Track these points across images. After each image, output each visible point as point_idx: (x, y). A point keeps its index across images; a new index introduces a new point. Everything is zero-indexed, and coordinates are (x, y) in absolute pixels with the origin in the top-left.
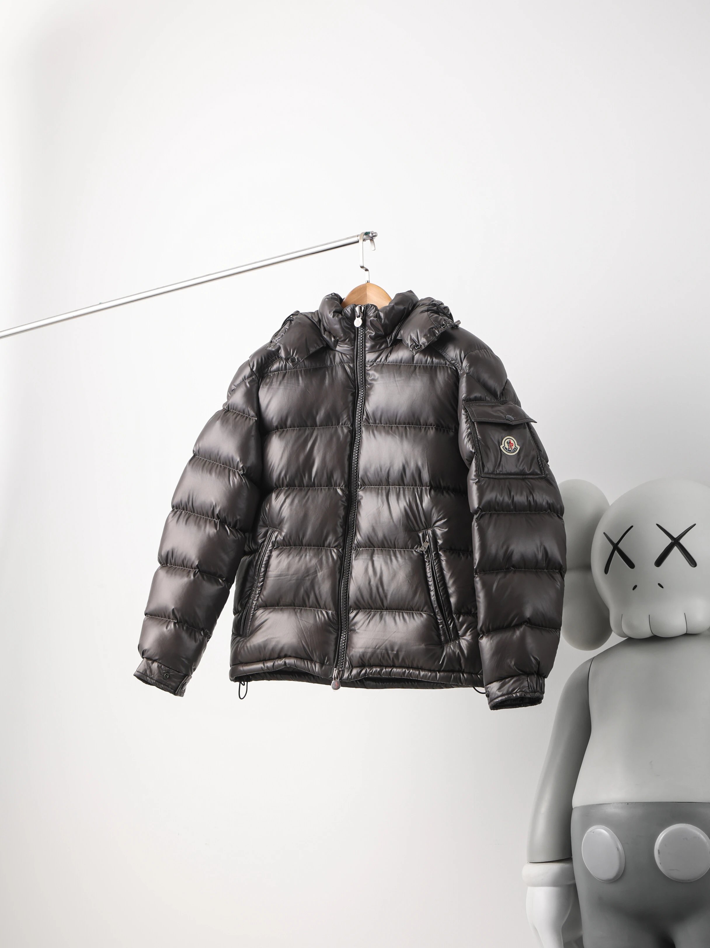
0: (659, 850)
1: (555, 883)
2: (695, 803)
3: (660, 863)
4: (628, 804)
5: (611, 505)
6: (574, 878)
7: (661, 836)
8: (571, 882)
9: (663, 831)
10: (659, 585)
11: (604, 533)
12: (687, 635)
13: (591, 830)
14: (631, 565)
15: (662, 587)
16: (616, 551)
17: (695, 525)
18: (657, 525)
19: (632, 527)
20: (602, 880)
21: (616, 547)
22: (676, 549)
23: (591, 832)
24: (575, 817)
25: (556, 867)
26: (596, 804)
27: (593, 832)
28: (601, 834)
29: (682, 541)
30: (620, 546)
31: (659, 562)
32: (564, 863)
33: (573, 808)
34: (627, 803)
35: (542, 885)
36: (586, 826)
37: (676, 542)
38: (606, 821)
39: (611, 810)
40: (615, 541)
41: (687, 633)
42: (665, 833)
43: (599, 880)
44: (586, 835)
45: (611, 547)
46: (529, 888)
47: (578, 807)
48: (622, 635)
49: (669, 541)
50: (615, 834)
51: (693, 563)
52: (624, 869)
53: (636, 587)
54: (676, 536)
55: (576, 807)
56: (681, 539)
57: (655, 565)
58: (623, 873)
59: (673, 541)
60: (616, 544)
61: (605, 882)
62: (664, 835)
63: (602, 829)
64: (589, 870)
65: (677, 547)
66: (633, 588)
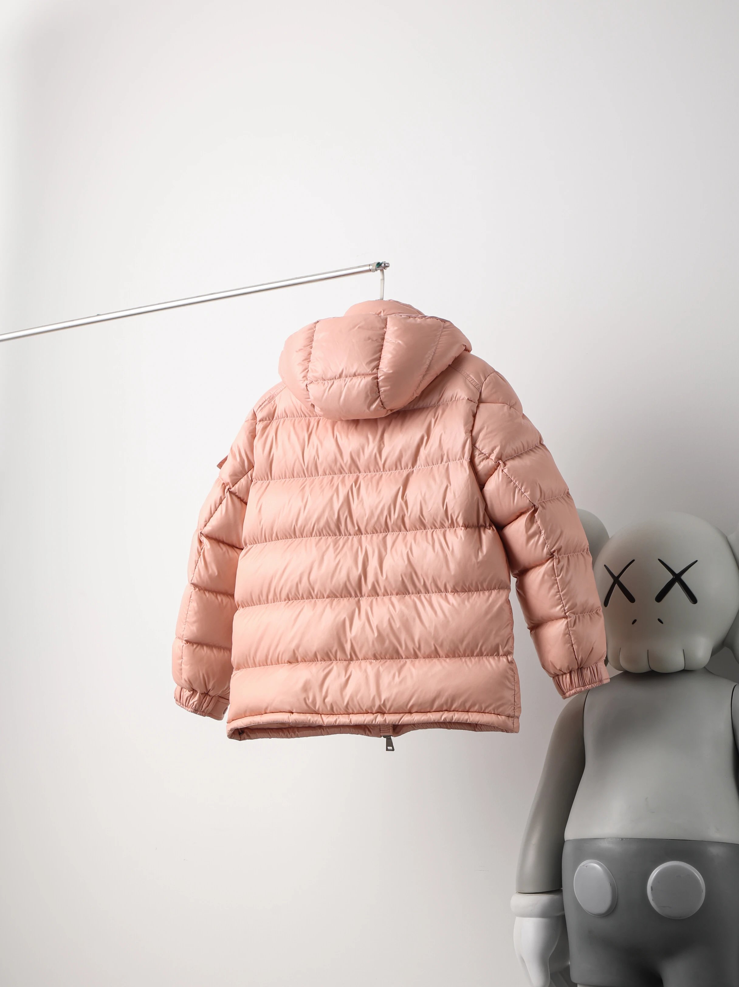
0: (652, 888)
1: (544, 914)
2: (689, 840)
3: (653, 900)
4: (622, 840)
5: (612, 537)
6: (563, 909)
7: (654, 873)
8: (560, 914)
9: (657, 867)
10: (659, 620)
11: (605, 566)
12: (686, 671)
13: (584, 864)
14: (632, 599)
15: (662, 622)
16: (616, 585)
17: (697, 561)
18: (659, 560)
19: (634, 561)
20: (593, 914)
21: (616, 580)
22: (677, 585)
23: (584, 866)
24: (567, 850)
25: (544, 899)
26: (590, 839)
27: (586, 866)
28: (594, 868)
29: (684, 577)
30: (621, 579)
31: (660, 597)
32: (553, 894)
33: (565, 840)
34: (622, 838)
35: (531, 916)
36: (579, 858)
37: (677, 578)
38: (599, 856)
39: (605, 845)
40: (616, 575)
41: (685, 669)
42: (659, 870)
43: (590, 914)
44: (578, 869)
45: (611, 581)
46: (518, 919)
47: (571, 840)
48: (619, 668)
49: (670, 577)
50: (609, 870)
51: (694, 600)
52: (616, 904)
53: (635, 621)
54: (677, 571)
55: (569, 840)
56: (683, 575)
57: (656, 601)
58: (615, 908)
59: (674, 577)
60: (617, 577)
61: (596, 916)
62: (657, 872)
63: (595, 863)
64: (581, 904)
65: (678, 583)
66: (632, 622)
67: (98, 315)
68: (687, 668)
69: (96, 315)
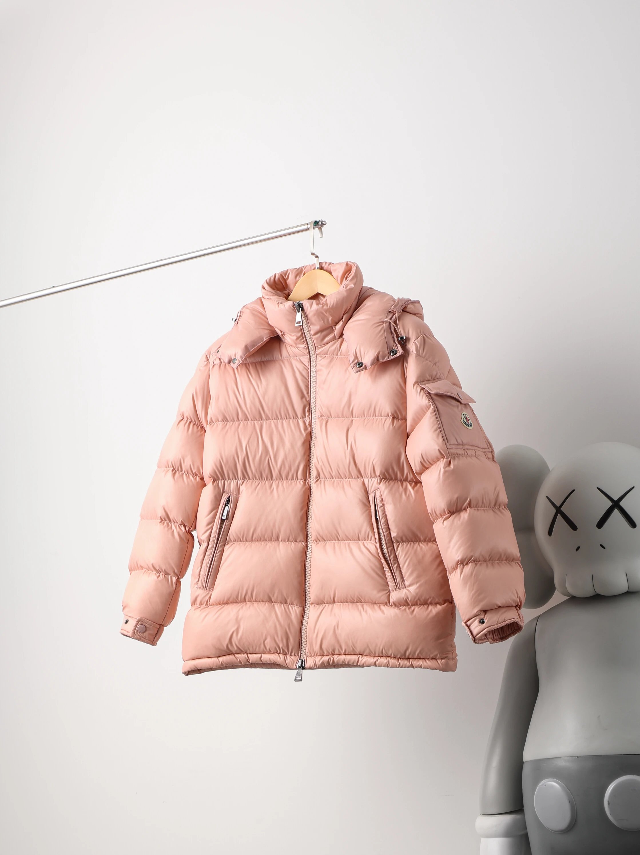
0: (608, 802)
1: (508, 833)
3: (610, 814)
4: (578, 758)
6: (526, 828)
7: (611, 787)
8: (522, 833)
9: (613, 782)
10: (602, 546)
11: (547, 496)
12: (629, 593)
13: (543, 783)
14: (574, 527)
15: (604, 548)
16: (559, 514)
17: (634, 487)
18: (598, 488)
19: (574, 490)
20: (554, 831)
21: (559, 510)
22: (616, 511)
23: (543, 785)
24: (526, 771)
25: (508, 819)
26: (547, 758)
27: (545, 785)
28: (552, 786)
29: (622, 504)
30: (562, 509)
31: (601, 524)
32: (516, 814)
33: (524, 762)
34: (577, 756)
35: (496, 836)
36: (538, 778)
37: (616, 504)
38: (556, 774)
39: (561, 763)
40: (558, 505)
41: (629, 591)
42: (614, 785)
43: (551, 830)
44: (538, 788)
45: (554, 511)
46: (483, 840)
47: (529, 761)
48: (566, 594)
49: (610, 504)
50: (566, 787)
51: (633, 524)
52: (576, 819)
53: (578, 548)
54: (616, 498)
55: (527, 761)
56: (621, 502)
57: (597, 527)
58: (576, 823)
59: (613, 504)
60: (559, 507)
61: (558, 832)
62: (613, 787)
63: (553, 782)
64: (542, 822)
65: (617, 509)
66: (576, 549)
68: (631, 590)
69: (51, 287)
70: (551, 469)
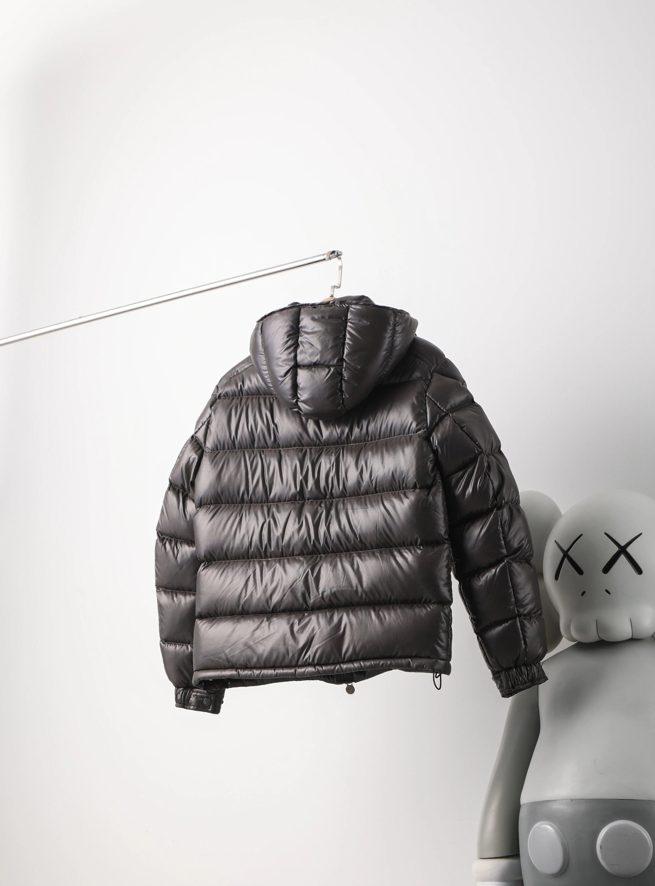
0: (601, 846)
1: (503, 878)
2: (637, 800)
3: (602, 858)
4: (572, 801)
5: (563, 515)
6: (520, 873)
7: (603, 832)
8: (519, 878)
9: (605, 827)
10: (607, 591)
11: (555, 541)
12: (633, 640)
13: (536, 826)
14: (580, 572)
15: (609, 593)
16: (566, 558)
17: (641, 534)
18: (606, 534)
19: (581, 535)
20: (547, 875)
21: (566, 554)
22: (622, 557)
23: (537, 827)
24: (523, 813)
25: (504, 862)
26: (543, 802)
27: (539, 828)
28: (546, 830)
29: (629, 549)
30: (569, 553)
31: (607, 569)
32: (512, 859)
33: (521, 805)
34: (572, 800)
35: (491, 880)
36: (533, 821)
37: (623, 550)
38: (551, 818)
39: (556, 806)
40: (565, 548)
41: (633, 638)
42: (607, 829)
43: (543, 874)
44: (532, 831)
45: (561, 555)
46: (479, 883)
47: (526, 804)
48: (572, 639)
49: (617, 549)
50: (561, 832)
51: (639, 571)
52: (568, 862)
53: (583, 593)
54: (622, 544)
55: (523, 804)
56: (628, 547)
57: (603, 572)
58: (567, 866)
59: (620, 549)
60: (566, 551)
61: (551, 877)
62: (606, 830)
63: (547, 825)
64: (536, 866)
65: (623, 555)
66: (581, 593)
67: (80, 317)
68: (634, 637)
70: (562, 514)
